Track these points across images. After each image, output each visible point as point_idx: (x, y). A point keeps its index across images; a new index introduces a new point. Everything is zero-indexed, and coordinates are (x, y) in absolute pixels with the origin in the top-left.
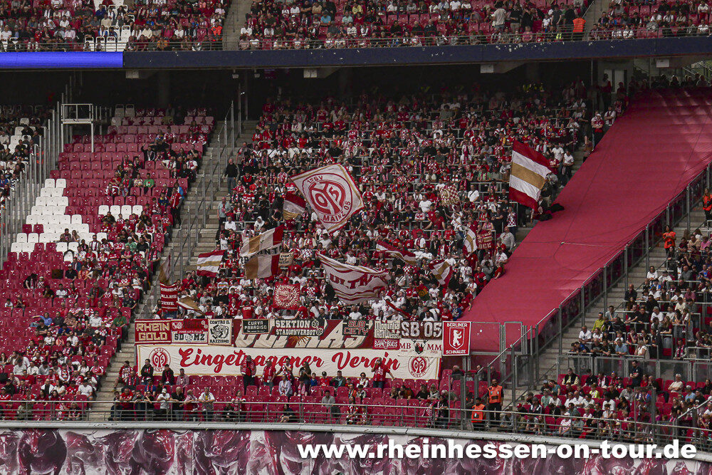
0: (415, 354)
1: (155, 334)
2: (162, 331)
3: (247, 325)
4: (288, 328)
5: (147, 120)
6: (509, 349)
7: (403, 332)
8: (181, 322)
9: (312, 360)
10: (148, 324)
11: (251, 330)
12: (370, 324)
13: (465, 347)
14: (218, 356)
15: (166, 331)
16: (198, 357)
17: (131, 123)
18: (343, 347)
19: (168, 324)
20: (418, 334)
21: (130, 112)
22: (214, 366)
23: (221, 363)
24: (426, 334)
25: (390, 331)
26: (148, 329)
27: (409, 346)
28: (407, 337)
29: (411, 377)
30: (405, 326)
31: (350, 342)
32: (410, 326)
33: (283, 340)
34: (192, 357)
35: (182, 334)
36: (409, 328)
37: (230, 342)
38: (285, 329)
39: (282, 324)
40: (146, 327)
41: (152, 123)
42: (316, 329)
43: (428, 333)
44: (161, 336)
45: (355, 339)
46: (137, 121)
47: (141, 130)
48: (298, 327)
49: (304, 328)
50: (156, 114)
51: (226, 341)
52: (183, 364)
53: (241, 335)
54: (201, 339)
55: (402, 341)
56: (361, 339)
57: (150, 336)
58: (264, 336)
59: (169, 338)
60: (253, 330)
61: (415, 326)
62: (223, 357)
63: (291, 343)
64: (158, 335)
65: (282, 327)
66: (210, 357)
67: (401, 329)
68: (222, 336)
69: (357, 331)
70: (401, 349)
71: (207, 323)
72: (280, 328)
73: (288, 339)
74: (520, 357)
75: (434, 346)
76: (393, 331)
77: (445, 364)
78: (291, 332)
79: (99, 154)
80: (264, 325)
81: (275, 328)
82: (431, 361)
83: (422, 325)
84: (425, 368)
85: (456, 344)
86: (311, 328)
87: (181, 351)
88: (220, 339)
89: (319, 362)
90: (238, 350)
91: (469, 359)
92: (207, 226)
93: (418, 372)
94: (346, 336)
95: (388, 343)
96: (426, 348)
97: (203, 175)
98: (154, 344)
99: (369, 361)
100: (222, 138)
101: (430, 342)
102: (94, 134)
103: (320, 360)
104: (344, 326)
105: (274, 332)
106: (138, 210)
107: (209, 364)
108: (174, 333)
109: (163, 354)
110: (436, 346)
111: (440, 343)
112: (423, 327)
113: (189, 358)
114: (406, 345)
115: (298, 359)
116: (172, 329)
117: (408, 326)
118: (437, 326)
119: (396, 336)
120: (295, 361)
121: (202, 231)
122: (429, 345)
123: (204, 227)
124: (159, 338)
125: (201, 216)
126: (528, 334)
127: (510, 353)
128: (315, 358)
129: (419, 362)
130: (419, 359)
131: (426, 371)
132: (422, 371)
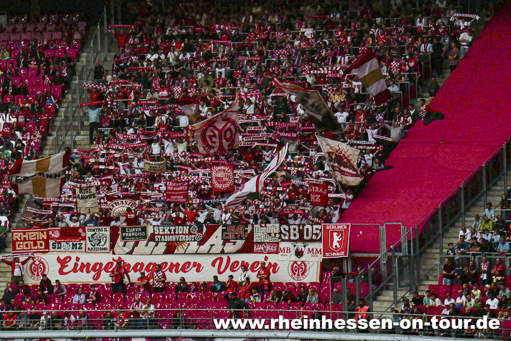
0: (294, 258)
1: (32, 243)
2: (40, 240)
3: (126, 232)
4: (167, 235)
5: (20, 28)
6: (390, 250)
7: (282, 235)
8: (58, 230)
9: (192, 265)
10: (25, 233)
11: (128, 237)
12: (249, 229)
13: (344, 249)
14: (97, 264)
15: (43, 240)
16: (76, 265)
17: (3, 30)
18: (223, 252)
19: (45, 232)
20: (298, 237)
21: (2, 20)
22: (92, 273)
23: (100, 270)
24: (305, 237)
25: (270, 234)
26: (25, 238)
27: (289, 250)
28: (287, 241)
29: (292, 281)
30: (284, 229)
31: (229, 247)
32: (290, 229)
33: (162, 246)
34: (71, 265)
35: (59, 243)
36: (289, 231)
37: (109, 249)
38: (164, 235)
39: (161, 230)
40: (23, 236)
41: (24, 30)
42: (195, 234)
43: (307, 235)
44: (39, 244)
45: (235, 243)
46: (10, 29)
47: (13, 38)
48: (177, 233)
49: (182, 234)
50: (28, 22)
51: (104, 249)
52: (61, 272)
53: (119, 242)
54: (79, 248)
55: (283, 245)
56: (240, 243)
57: (27, 245)
58: (143, 243)
59: (47, 246)
60: (132, 237)
61: (295, 229)
62: (101, 264)
63: (170, 250)
64: (35, 244)
65: (161, 233)
66: (88, 264)
67: (281, 233)
68: (100, 244)
69: (236, 235)
70: (280, 254)
71: (84, 231)
72: (159, 234)
73: (166, 245)
74: (400, 257)
75: (315, 250)
76: (273, 235)
77: (325, 266)
78: (170, 238)
80: (142, 231)
81: (153, 235)
82: (311, 264)
83: (301, 228)
84: (305, 271)
85: (336, 246)
86: (190, 234)
87: (59, 259)
88: (98, 247)
89: (198, 267)
90: (116, 258)
91: (349, 262)
92: (82, 132)
93: (298, 275)
94: (226, 241)
95: (268, 247)
96: (305, 253)
97: (77, 82)
100: (95, 43)
101: (311, 246)
103: (199, 265)
104: (223, 231)
105: (152, 238)
107: (88, 272)
108: (51, 242)
109: (41, 262)
110: (317, 249)
111: (320, 246)
112: (303, 229)
113: (67, 266)
114: (286, 249)
115: (178, 264)
116: (49, 237)
117: (287, 229)
118: (317, 229)
119: (276, 240)
120: (175, 267)
121: (78, 138)
122: (309, 249)
123: (78, 134)
124: (36, 247)
125: (76, 123)
126: (409, 235)
127: (390, 254)
128: (195, 264)
129: (299, 265)
130: (299, 263)
131: (306, 274)
132: (302, 274)
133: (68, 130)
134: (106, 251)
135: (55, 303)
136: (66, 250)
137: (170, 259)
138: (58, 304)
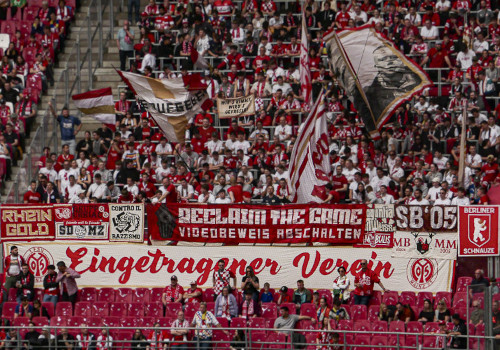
0: (416, 254)
1: (30, 226)
2: (41, 222)
7: (398, 221)
8: (69, 208)
9: (264, 264)
10: (19, 212)
13: (492, 244)
14: (124, 259)
15: (47, 222)
16: (94, 260)
18: (310, 244)
19: (49, 211)
20: (421, 224)
22: (119, 273)
23: (129, 269)
24: (433, 225)
25: (380, 220)
26: (19, 219)
27: (407, 242)
28: (404, 229)
29: (410, 288)
30: (402, 212)
32: (409, 212)
34: (86, 261)
35: (71, 226)
36: (408, 215)
37: (142, 238)
40: (17, 216)
43: (436, 222)
44: (40, 228)
51: (136, 236)
54: (99, 234)
55: (398, 235)
57: (22, 230)
59: (52, 232)
61: (416, 213)
62: (131, 260)
64: (35, 228)
66: (112, 260)
67: (396, 218)
68: (130, 229)
70: (395, 247)
71: (107, 210)
75: (446, 243)
76: (384, 220)
77: (462, 268)
82: (440, 264)
83: (426, 211)
84: (431, 275)
85: (478, 239)
87: (68, 252)
88: (127, 233)
89: (273, 267)
90: (153, 250)
92: (105, 64)
93: (422, 281)
95: (377, 238)
96: (432, 246)
98: (29, 240)
99: (347, 264)
101: (440, 236)
103: (275, 264)
106: (3, 41)
107: (112, 270)
108: (58, 225)
109: (42, 255)
110: (449, 242)
111: (455, 237)
112: (429, 214)
113: (81, 262)
114: (403, 240)
115: (243, 262)
116: (55, 218)
117: (405, 212)
118: (450, 213)
119: (389, 227)
120: (238, 266)
121: (98, 72)
122: (437, 241)
123: (100, 66)
124: (36, 233)
125: (96, 50)
128: (268, 262)
129: (423, 267)
130: (423, 262)
131: (433, 279)
132: (427, 280)
133: (84, 60)
134: (138, 240)
135: (61, 315)
137: (233, 253)
138: (67, 317)
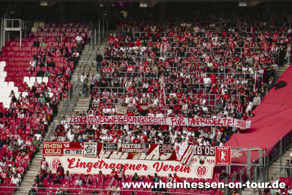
0: (200, 165)
1: (54, 150)
2: (58, 149)
3: (106, 146)
4: (129, 148)
5: (52, 29)
6: (252, 162)
8: (69, 143)
9: (142, 166)
10: (50, 144)
11: (108, 149)
12: (174, 147)
13: (228, 161)
14: (89, 163)
15: (60, 148)
16: (78, 163)
17: (42, 31)
18: (159, 159)
19: (61, 145)
20: (201, 153)
21: (42, 25)
22: (87, 168)
23: (91, 167)
26: (50, 147)
27: (196, 160)
28: (195, 155)
29: (197, 177)
31: (163, 157)
32: (197, 148)
33: (126, 155)
34: (75, 163)
35: (69, 150)
36: (197, 150)
38: (127, 149)
39: (125, 146)
40: (49, 146)
41: (54, 31)
42: (144, 149)
43: (207, 152)
44: (58, 151)
45: (166, 155)
46: (46, 30)
47: (48, 35)
48: (134, 148)
49: (137, 149)
50: (57, 26)
51: (94, 155)
52: (69, 167)
53: (102, 152)
54: (80, 153)
56: (169, 155)
57: (51, 151)
58: (115, 152)
59: (62, 152)
61: (200, 149)
62: (92, 164)
63: (130, 157)
64: (56, 151)
65: (125, 147)
66: (85, 163)
68: (92, 152)
69: (167, 151)
70: (191, 162)
71: (83, 145)
72: (124, 148)
73: (128, 154)
74: (258, 167)
77: (216, 170)
78: (130, 151)
79: (24, 48)
80: (115, 146)
81: (121, 148)
82: (208, 168)
83: (203, 148)
84: (205, 172)
85: (223, 159)
86: (141, 148)
87: (68, 160)
88: (90, 153)
89: (145, 167)
90: (100, 160)
91: (230, 168)
93: (201, 174)
94: (161, 153)
96: (205, 162)
97: (82, 61)
98: (54, 155)
99: (174, 167)
100: (93, 40)
101: (209, 158)
102: (22, 37)
103: (146, 166)
104: (160, 148)
105: (120, 150)
106: (46, 80)
107: (84, 167)
108: (64, 150)
109: (58, 161)
110: (212, 160)
111: (214, 158)
112: (204, 149)
113: (73, 163)
114: (194, 159)
115: (134, 165)
116: (63, 147)
118: (212, 149)
120: (132, 167)
122: (207, 160)
124: (56, 153)
126: (263, 154)
127: (252, 165)
128: (144, 166)
129: (202, 169)
130: (202, 168)
131: (205, 174)
132: (203, 174)
134: (94, 156)
135: (65, 184)
136: (73, 154)
137: (130, 162)
138: (67, 185)
